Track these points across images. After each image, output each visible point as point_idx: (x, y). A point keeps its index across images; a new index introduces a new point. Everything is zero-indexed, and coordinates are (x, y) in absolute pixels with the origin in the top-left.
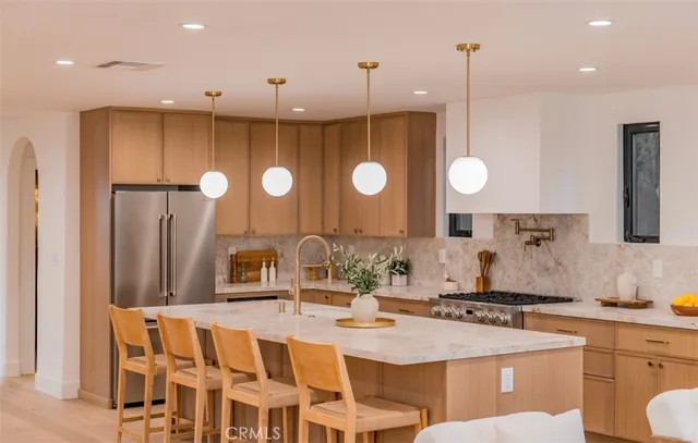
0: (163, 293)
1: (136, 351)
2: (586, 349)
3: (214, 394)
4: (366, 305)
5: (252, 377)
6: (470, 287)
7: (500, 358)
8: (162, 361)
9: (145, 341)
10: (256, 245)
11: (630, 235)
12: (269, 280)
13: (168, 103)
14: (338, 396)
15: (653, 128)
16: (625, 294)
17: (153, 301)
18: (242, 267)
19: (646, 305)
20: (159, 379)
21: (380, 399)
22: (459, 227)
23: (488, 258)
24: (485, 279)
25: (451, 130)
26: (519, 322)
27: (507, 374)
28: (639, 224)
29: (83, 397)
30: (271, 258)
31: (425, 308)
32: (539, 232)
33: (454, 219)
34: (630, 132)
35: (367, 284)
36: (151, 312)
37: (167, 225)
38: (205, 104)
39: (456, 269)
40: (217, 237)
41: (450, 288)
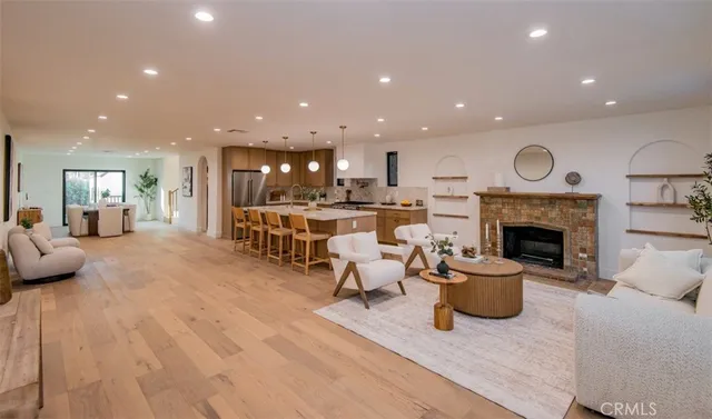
0: (249, 202)
1: (240, 221)
2: (377, 216)
3: (266, 233)
4: (313, 204)
5: (278, 227)
6: (343, 201)
7: (353, 218)
8: (249, 223)
9: (243, 217)
10: (279, 189)
11: (389, 185)
12: (283, 199)
13: (251, 145)
14: (304, 231)
15: (396, 153)
16: (388, 201)
17: (246, 206)
18: (274, 196)
19: (394, 204)
20: (248, 228)
21: (317, 232)
22: (340, 182)
23: (349, 192)
24: (348, 198)
25: (338, 153)
26: (358, 209)
27: (355, 223)
28: (392, 181)
29: (223, 237)
30: (284, 193)
31: (331, 206)
32: (364, 184)
33: (339, 180)
34: (389, 154)
35: (313, 198)
36: (245, 209)
37: (250, 183)
38: (263, 145)
39: (340, 195)
40: (267, 187)
41: (338, 201)
